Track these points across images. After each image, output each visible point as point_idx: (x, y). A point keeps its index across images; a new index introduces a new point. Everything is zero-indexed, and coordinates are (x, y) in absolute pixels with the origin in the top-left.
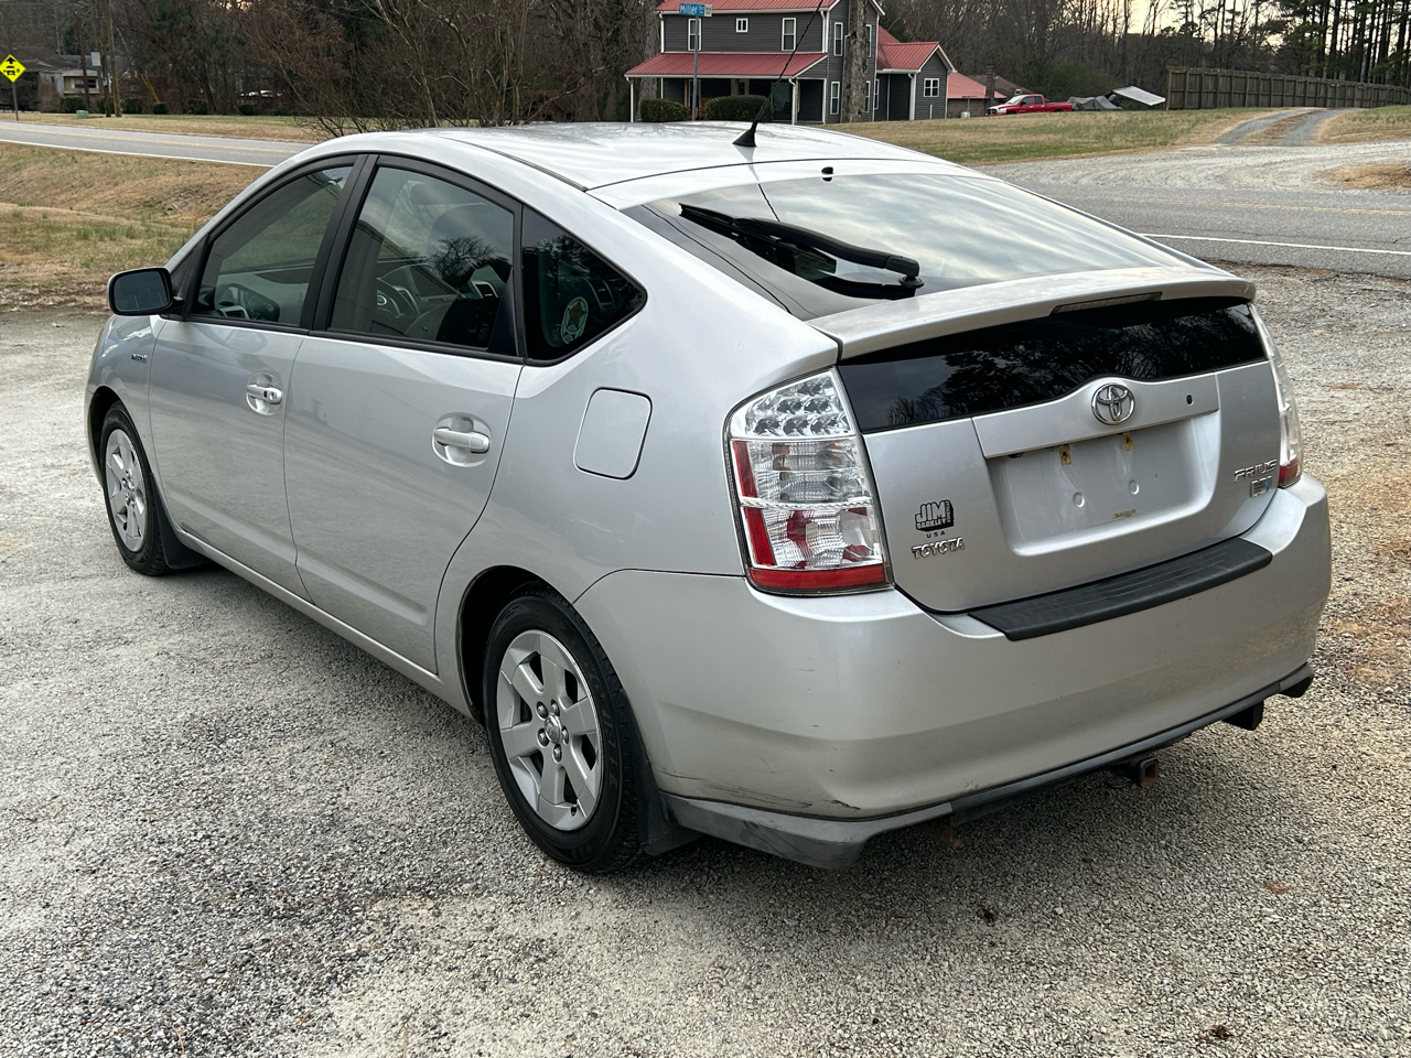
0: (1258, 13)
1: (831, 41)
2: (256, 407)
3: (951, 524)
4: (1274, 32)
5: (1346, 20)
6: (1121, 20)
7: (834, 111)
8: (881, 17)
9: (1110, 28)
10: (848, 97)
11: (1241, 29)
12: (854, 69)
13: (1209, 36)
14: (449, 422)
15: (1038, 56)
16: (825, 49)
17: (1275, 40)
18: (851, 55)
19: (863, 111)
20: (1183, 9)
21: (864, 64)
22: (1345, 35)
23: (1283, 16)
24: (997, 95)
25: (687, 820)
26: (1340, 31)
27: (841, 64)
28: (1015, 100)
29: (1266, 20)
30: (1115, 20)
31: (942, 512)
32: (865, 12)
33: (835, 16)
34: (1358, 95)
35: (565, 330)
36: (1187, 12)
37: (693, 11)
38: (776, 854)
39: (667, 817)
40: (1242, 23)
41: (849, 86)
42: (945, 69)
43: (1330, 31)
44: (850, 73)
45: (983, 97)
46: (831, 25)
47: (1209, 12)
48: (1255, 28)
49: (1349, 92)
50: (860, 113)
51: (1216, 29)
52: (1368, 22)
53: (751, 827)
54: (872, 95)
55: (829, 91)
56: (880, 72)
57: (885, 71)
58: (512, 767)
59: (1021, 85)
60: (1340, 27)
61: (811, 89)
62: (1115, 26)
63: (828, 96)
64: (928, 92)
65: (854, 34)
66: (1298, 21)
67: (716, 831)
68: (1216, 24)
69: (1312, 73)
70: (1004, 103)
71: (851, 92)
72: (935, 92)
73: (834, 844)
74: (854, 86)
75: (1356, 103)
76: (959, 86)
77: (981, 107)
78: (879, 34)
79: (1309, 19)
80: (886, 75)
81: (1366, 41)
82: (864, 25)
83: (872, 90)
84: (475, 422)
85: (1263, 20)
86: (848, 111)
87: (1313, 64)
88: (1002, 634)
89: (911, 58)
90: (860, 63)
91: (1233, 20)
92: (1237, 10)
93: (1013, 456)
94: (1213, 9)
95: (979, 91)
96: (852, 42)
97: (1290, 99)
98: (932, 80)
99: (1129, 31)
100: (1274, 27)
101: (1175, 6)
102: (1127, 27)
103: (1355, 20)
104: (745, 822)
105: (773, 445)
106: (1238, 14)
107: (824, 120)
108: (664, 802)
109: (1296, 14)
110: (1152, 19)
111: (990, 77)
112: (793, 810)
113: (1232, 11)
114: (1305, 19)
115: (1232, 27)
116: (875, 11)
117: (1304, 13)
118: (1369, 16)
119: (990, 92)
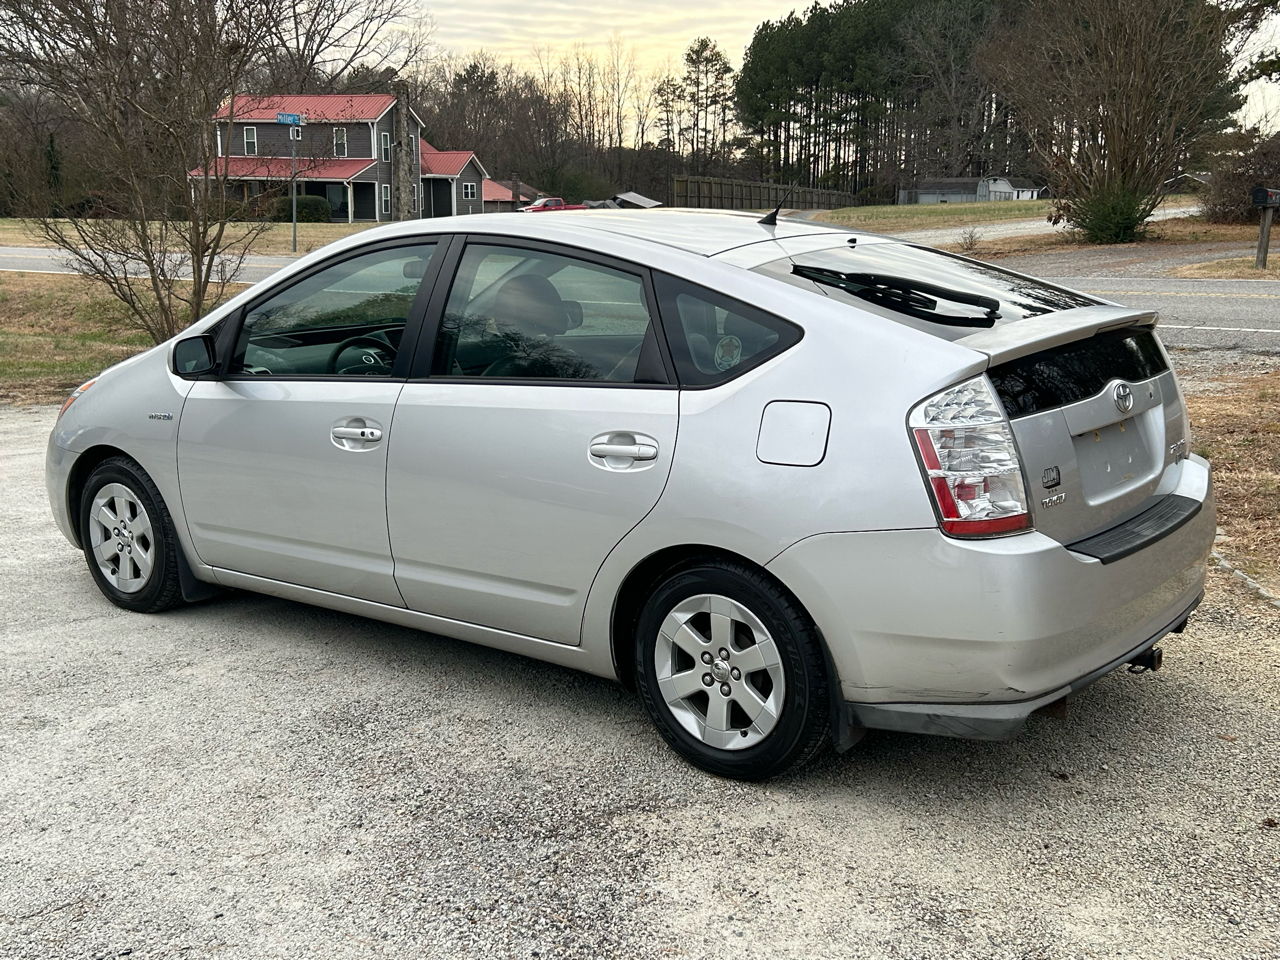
0: (725, 131)
1: (379, 149)
2: (343, 445)
3: (1058, 484)
4: (739, 147)
5: (795, 139)
6: (615, 136)
7: (386, 210)
8: (422, 128)
9: (607, 142)
10: (398, 199)
11: (714, 144)
12: (402, 174)
13: (686, 150)
14: (605, 439)
15: (551, 164)
16: (375, 156)
17: (739, 154)
18: (397, 162)
19: (412, 211)
20: (665, 127)
21: (410, 170)
22: (794, 149)
23: (746, 134)
24: (522, 198)
25: (869, 722)
26: (791, 147)
27: (390, 170)
28: (539, 202)
29: (732, 137)
30: (611, 136)
31: (1054, 475)
32: (408, 124)
33: (381, 127)
34: (815, 199)
35: (719, 361)
36: (668, 131)
37: (289, 120)
38: (955, 736)
39: (851, 722)
40: (713, 139)
41: (398, 189)
42: (480, 175)
43: (782, 147)
44: (398, 177)
45: (510, 200)
46: (379, 135)
47: (686, 129)
48: (724, 143)
49: (808, 197)
50: (409, 212)
51: (693, 145)
52: (812, 140)
53: (932, 719)
54: (418, 196)
55: (380, 193)
56: (424, 176)
57: (428, 176)
58: (672, 709)
59: (540, 190)
60: (791, 143)
61: (364, 191)
62: (611, 140)
63: (380, 198)
64: (467, 195)
65: (400, 143)
66: (758, 138)
67: (898, 726)
68: (693, 140)
69: (771, 181)
70: (529, 205)
71: (400, 194)
72: (473, 194)
73: (1007, 720)
74: (402, 188)
75: (815, 205)
76: (492, 190)
77: (509, 207)
78: (420, 144)
79: (766, 137)
80: (429, 180)
81: (812, 155)
82: (408, 135)
83: (418, 192)
84: (637, 437)
85: (729, 137)
86: (398, 210)
87: (772, 173)
88: (1098, 560)
89: (451, 165)
90: (406, 168)
91: (705, 137)
92: (708, 128)
93: (1080, 435)
94: (690, 128)
95: (508, 196)
96: (398, 150)
97: (766, 202)
98: (469, 184)
99: (623, 145)
100: (739, 143)
101: (658, 124)
102: (621, 142)
103: (801, 138)
104: (928, 715)
105: (942, 431)
106: (710, 131)
107: (377, 219)
108: (850, 710)
109: (755, 132)
110: (640, 135)
111: (515, 183)
112: (969, 700)
113: (704, 130)
114: (762, 138)
115: (705, 143)
116: (417, 124)
117: (762, 133)
118: (812, 135)
119: (516, 196)
